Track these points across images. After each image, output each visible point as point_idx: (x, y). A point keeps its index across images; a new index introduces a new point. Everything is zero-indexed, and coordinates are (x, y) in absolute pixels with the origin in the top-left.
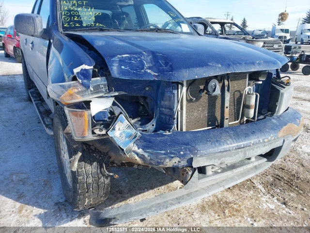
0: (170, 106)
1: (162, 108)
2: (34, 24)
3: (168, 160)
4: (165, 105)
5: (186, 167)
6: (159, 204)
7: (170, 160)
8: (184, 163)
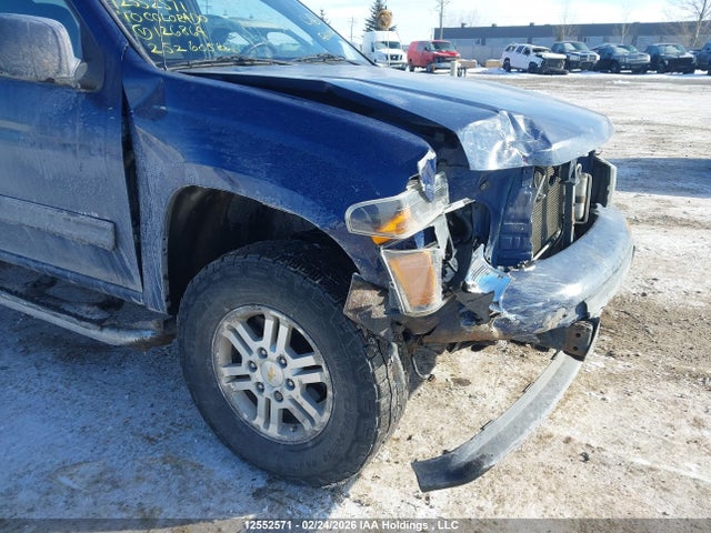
0: (524, 215)
1: (508, 220)
2: (59, 49)
3: (549, 317)
4: (516, 215)
5: (578, 320)
6: (531, 404)
7: (553, 316)
8: (573, 316)
